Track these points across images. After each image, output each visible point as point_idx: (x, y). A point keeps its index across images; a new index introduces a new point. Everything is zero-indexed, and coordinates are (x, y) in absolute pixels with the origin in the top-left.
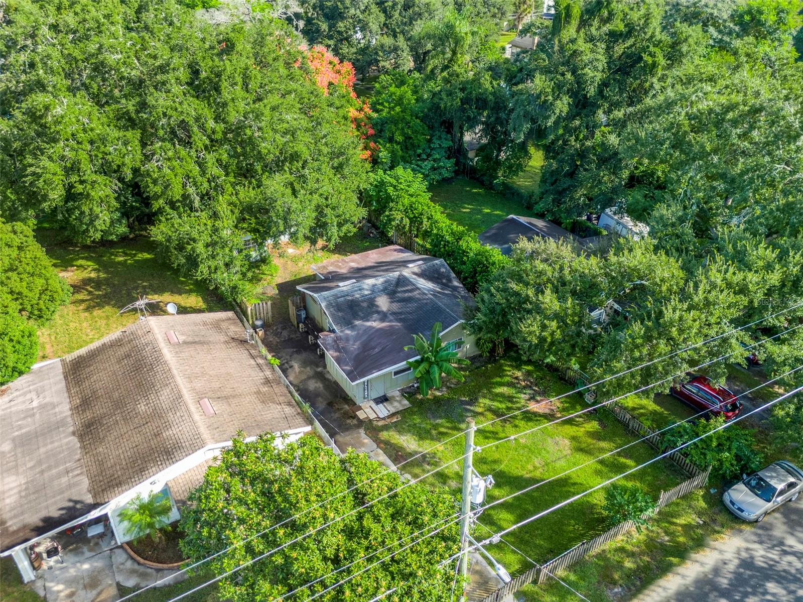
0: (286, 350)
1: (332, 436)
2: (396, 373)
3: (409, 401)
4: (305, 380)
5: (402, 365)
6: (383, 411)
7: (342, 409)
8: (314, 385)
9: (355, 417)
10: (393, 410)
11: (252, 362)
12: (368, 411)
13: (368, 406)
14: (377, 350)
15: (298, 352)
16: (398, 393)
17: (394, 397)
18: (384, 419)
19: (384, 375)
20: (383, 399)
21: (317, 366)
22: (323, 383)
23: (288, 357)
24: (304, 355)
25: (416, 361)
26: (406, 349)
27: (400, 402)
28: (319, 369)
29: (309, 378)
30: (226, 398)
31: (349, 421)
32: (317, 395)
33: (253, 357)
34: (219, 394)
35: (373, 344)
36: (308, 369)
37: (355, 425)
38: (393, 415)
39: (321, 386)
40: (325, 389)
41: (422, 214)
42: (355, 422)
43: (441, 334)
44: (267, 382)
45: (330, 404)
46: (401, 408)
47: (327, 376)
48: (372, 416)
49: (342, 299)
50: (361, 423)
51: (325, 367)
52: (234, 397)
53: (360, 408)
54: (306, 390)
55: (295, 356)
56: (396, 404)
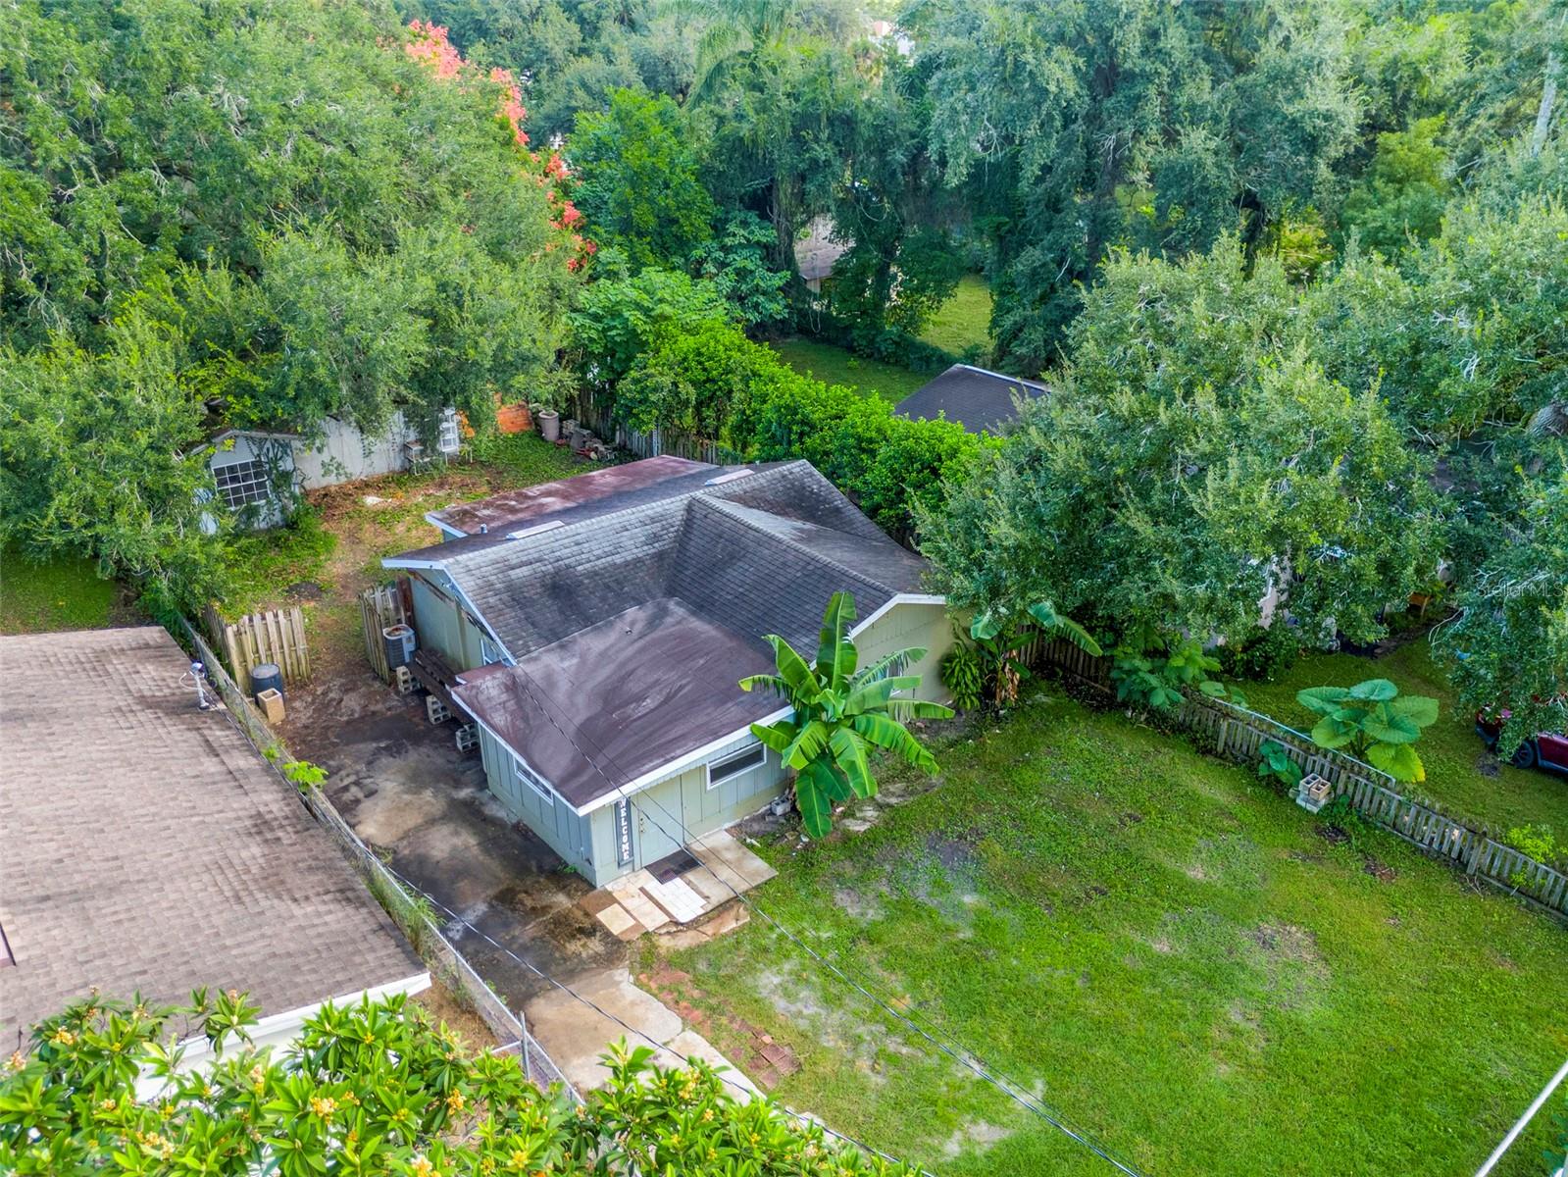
0: (354, 748)
1: (517, 1005)
2: (718, 773)
3: (767, 859)
4: (417, 829)
5: (737, 739)
6: (684, 899)
7: (545, 909)
8: (447, 843)
9: (593, 929)
10: (719, 895)
11: (210, 765)
12: (637, 904)
13: (634, 889)
14: (649, 703)
15: (395, 750)
16: (726, 839)
17: (714, 852)
18: (694, 924)
19: (680, 778)
20: (681, 864)
21: (458, 784)
22: (479, 833)
23: (361, 767)
24: (414, 757)
25: (781, 724)
26: (746, 685)
27: (736, 865)
28: (465, 793)
29: (432, 822)
30: (77, 896)
31: (573, 947)
32: (460, 870)
33: (212, 750)
34: (50, 885)
35: (634, 687)
36: (428, 795)
37: (596, 958)
38: (723, 908)
39: (472, 841)
40: (486, 851)
41: (728, 371)
42: (595, 945)
43: (854, 633)
44: (261, 825)
45: (506, 898)
46: (743, 887)
47: (493, 810)
48: (653, 920)
49: (525, 571)
50: (615, 948)
51: (482, 783)
52: (112, 890)
53: (609, 899)
54: (422, 860)
55: (385, 760)
56: (725, 873)
